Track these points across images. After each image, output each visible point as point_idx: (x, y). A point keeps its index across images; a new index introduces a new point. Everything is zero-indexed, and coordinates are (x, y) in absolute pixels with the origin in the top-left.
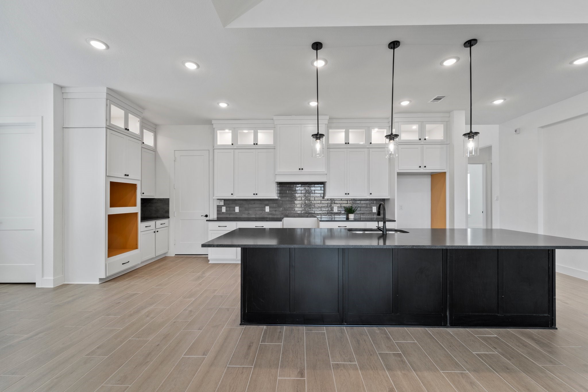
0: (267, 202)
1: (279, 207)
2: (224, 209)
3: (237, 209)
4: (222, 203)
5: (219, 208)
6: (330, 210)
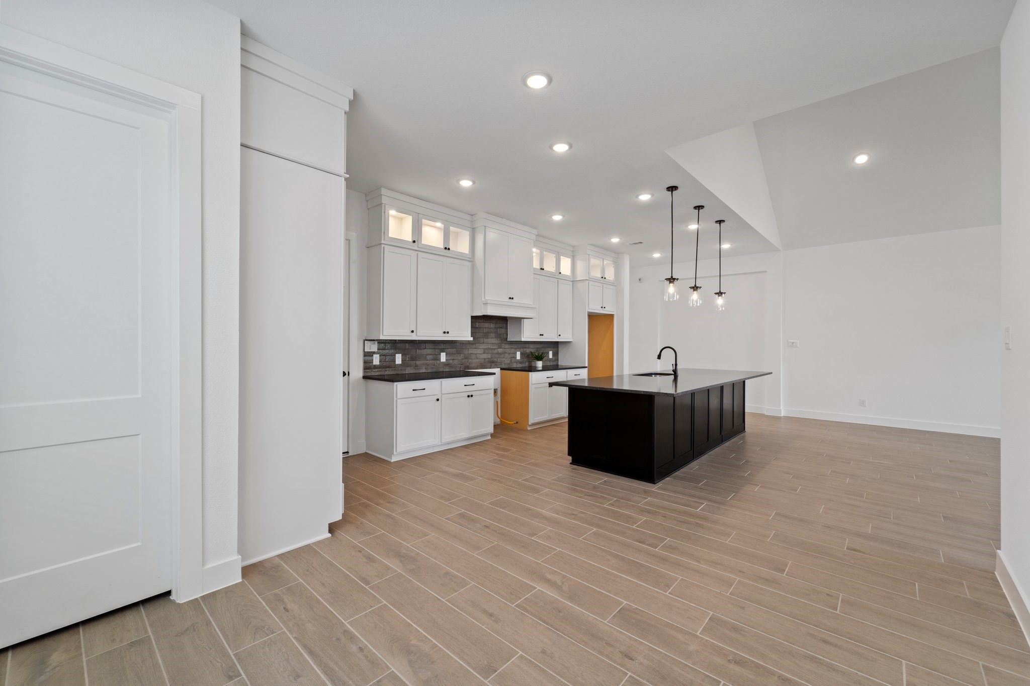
0: (442, 346)
1: (458, 353)
2: (376, 360)
3: (399, 359)
4: (374, 348)
5: (368, 355)
6: (513, 357)
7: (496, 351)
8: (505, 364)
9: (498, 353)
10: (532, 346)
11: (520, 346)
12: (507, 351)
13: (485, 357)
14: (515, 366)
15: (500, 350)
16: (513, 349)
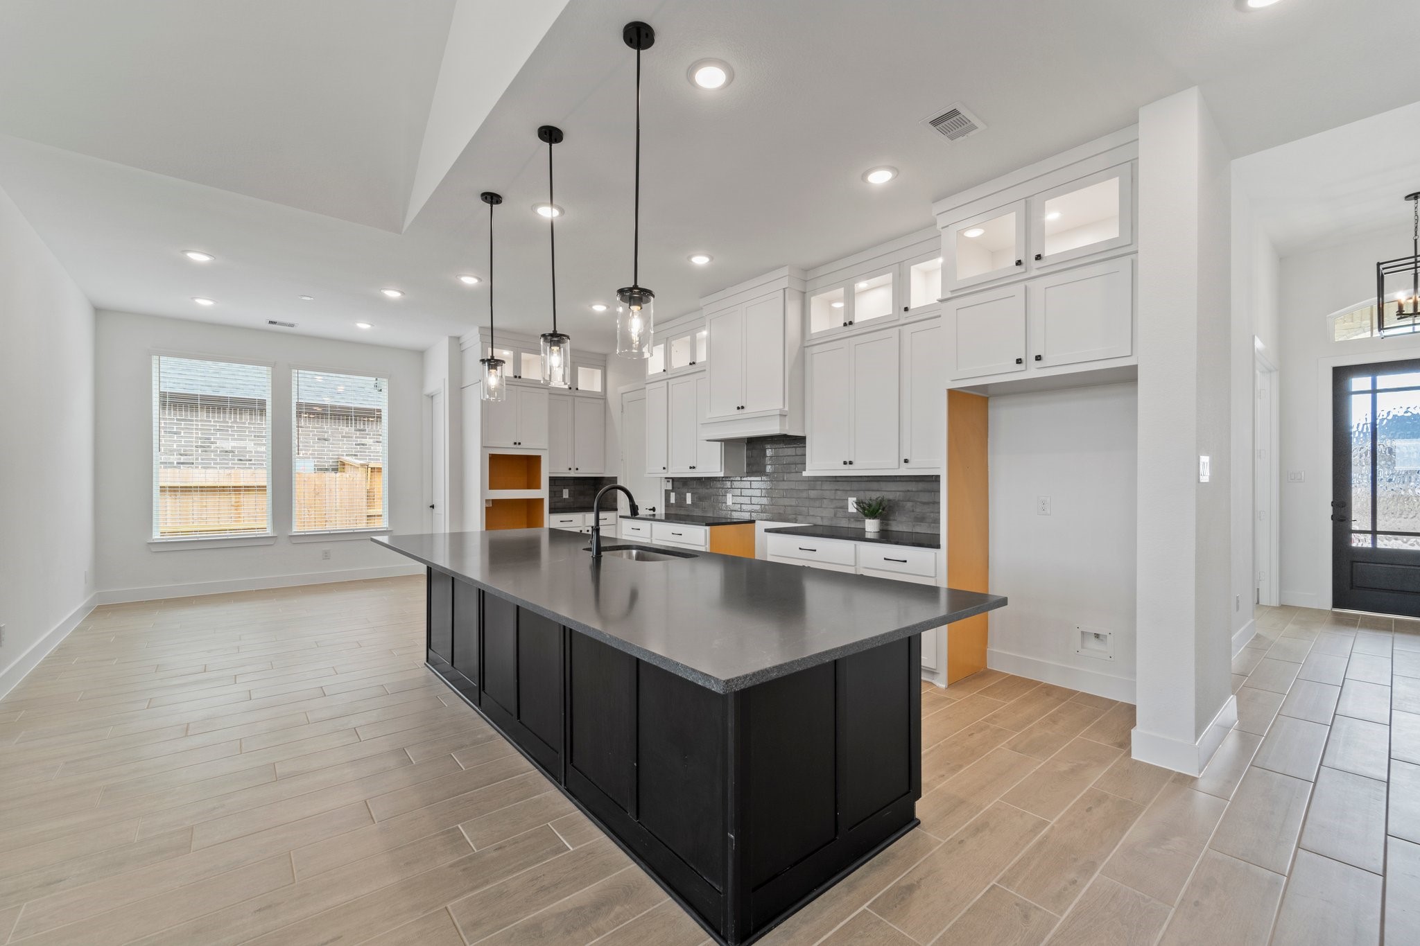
2: (673, 498)
6: (841, 508)
7: (804, 494)
8: (822, 518)
9: (808, 498)
10: (892, 486)
11: (855, 486)
12: (828, 494)
13: (786, 504)
14: (844, 523)
15: (813, 494)
16: (839, 492)
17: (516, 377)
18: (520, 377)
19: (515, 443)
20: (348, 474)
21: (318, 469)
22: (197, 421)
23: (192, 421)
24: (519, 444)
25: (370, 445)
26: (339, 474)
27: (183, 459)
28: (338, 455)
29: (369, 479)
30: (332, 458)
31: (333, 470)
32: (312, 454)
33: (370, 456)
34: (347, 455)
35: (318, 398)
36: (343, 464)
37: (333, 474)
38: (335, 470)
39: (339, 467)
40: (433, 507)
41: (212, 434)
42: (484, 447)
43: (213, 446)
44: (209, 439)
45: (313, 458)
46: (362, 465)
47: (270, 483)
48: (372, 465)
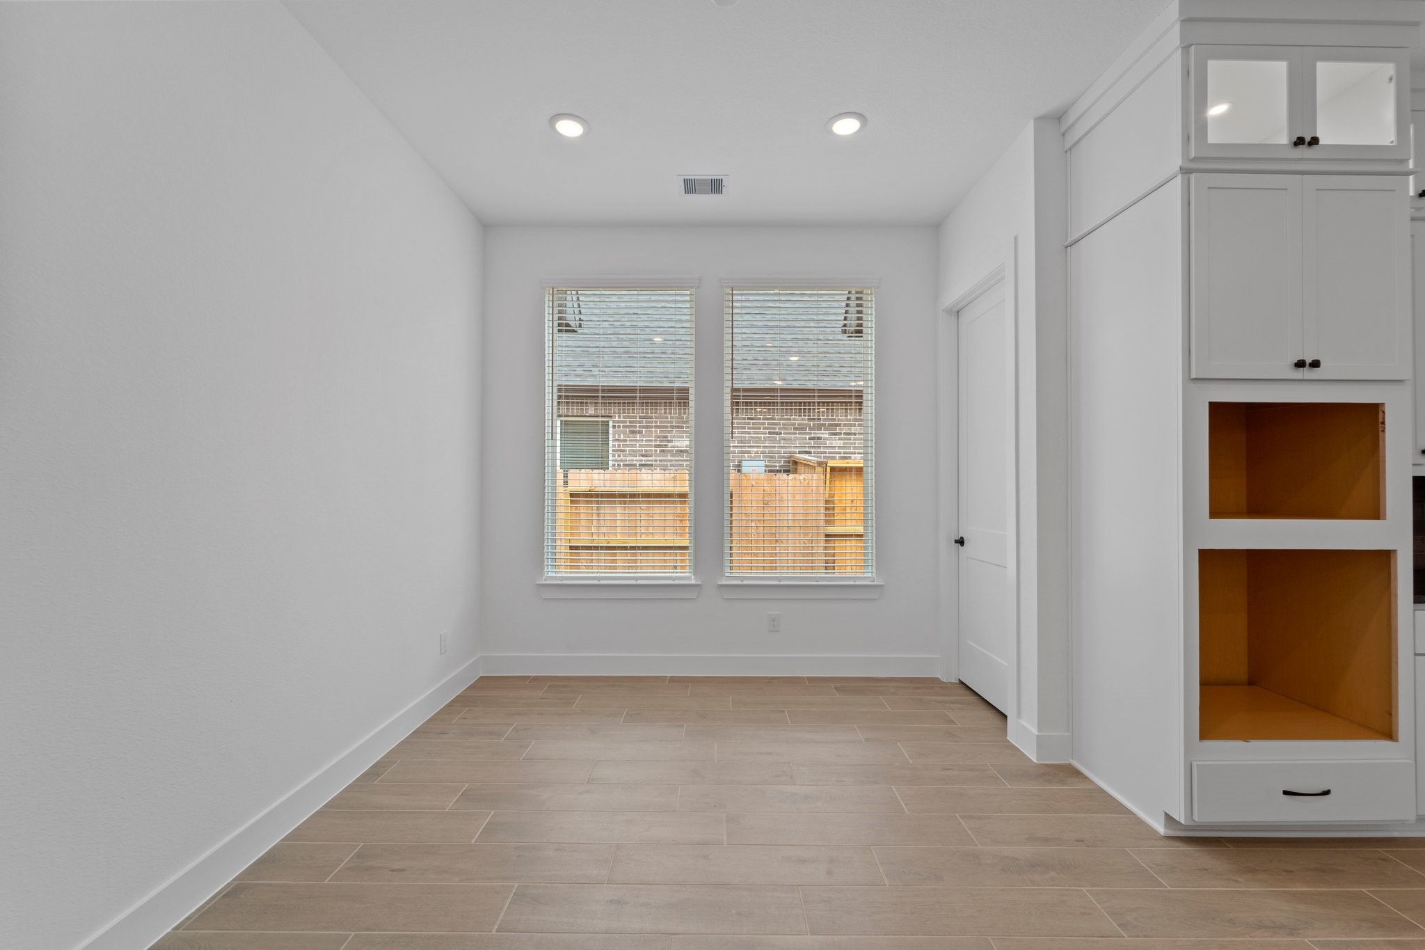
17: (1300, 141)
18: (1315, 141)
19: (1300, 364)
20: (801, 477)
21: (769, 471)
22: (656, 417)
23: (651, 418)
24: (1315, 364)
25: (825, 439)
26: (791, 476)
27: (644, 460)
28: (790, 452)
29: (828, 482)
30: (784, 457)
31: (785, 471)
32: (762, 452)
33: (825, 452)
34: (800, 453)
35: (769, 382)
36: (796, 463)
37: (784, 476)
38: (787, 471)
39: (792, 466)
40: (961, 542)
41: (669, 432)
42: (1194, 381)
43: (670, 444)
44: (666, 437)
45: (764, 457)
46: (820, 464)
47: (693, 489)
48: (831, 464)
